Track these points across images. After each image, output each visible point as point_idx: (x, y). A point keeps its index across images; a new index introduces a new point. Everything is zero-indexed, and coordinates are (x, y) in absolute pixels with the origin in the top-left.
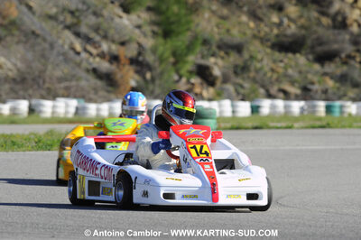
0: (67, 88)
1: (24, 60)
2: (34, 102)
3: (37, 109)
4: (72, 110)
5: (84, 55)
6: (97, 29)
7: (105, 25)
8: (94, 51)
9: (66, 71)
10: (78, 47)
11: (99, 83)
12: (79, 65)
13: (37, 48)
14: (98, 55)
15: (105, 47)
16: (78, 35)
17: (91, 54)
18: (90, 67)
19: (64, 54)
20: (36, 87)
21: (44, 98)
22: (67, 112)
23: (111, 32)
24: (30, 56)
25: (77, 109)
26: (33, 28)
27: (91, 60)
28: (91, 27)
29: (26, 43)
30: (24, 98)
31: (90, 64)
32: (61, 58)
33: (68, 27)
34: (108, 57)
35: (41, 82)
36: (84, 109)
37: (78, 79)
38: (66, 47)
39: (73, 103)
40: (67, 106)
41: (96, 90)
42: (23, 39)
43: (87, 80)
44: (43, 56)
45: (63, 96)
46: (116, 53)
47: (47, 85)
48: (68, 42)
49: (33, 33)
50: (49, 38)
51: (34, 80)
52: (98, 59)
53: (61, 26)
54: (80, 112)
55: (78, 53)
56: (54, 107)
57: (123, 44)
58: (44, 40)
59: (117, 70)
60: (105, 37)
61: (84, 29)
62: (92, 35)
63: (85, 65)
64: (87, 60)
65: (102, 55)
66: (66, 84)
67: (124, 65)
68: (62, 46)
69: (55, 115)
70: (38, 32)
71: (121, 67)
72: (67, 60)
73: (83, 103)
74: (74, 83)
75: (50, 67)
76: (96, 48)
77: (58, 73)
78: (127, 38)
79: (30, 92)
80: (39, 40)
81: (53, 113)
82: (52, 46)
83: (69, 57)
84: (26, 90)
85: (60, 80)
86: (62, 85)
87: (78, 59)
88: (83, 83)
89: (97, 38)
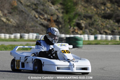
0: (33, 30)
1: (19, 20)
2: (22, 34)
3: (23, 37)
4: (35, 37)
5: (39, 19)
6: (43, 10)
7: (46, 9)
8: (42, 18)
9: (33, 24)
10: (37, 16)
11: (44, 28)
12: (37, 22)
13: (23, 16)
14: (44, 19)
15: (46, 16)
16: (37, 12)
17: (41, 18)
18: (41, 23)
19: (32, 18)
20: (23, 29)
21: (25, 33)
22: (33, 38)
23: (48, 11)
24: (21, 19)
25: (36, 37)
26: (22, 9)
27: (41, 20)
28: (41, 9)
29: (19, 14)
30: (19, 33)
31: (41, 22)
32: (31, 20)
33: (34, 9)
34: (47, 20)
35: (24, 27)
36: (39, 37)
37: (37, 27)
38: (33, 16)
39: (35, 35)
40: (33, 36)
41: (42, 31)
42: (18, 13)
43: (40, 27)
44: (25, 19)
45: (32, 32)
46: (49, 18)
47: (26, 29)
48: (33, 14)
49: (22, 11)
50: (27, 13)
51: (22, 27)
52: (43, 20)
53: (31, 9)
54: (37, 38)
55: (37, 18)
56: (29, 36)
57: (52, 15)
58: (26, 13)
59: (50, 24)
60: (46, 13)
61: (39, 10)
62: (42, 12)
63: (39, 22)
64: (40, 20)
65: (45, 19)
66: (33, 28)
67: (52, 22)
68: (32, 16)
69: (29, 39)
70: (24, 11)
71: (51, 23)
72: (33, 20)
73: (38, 35)
74: (35, 28)
75: (27, 23)
76: (43, 16)
77: (30, 25)
78: (53, 13)
79: (21, 31)
80: (24, 14)
81: (28, 38)
82: (28, 15)
83: (34, 19)
84: (19, 30)
85: (31, 27)
86: (31, 29)
87: (37, 20)
88: (38, 28)
89: (43, 13)
